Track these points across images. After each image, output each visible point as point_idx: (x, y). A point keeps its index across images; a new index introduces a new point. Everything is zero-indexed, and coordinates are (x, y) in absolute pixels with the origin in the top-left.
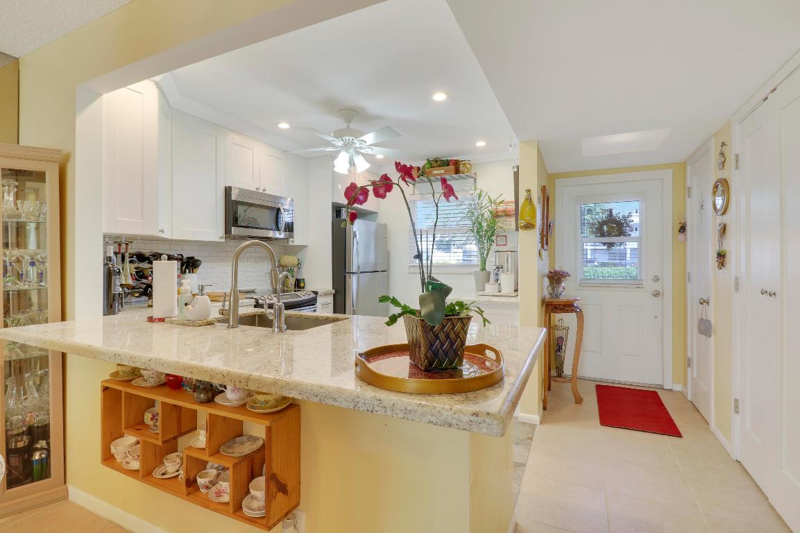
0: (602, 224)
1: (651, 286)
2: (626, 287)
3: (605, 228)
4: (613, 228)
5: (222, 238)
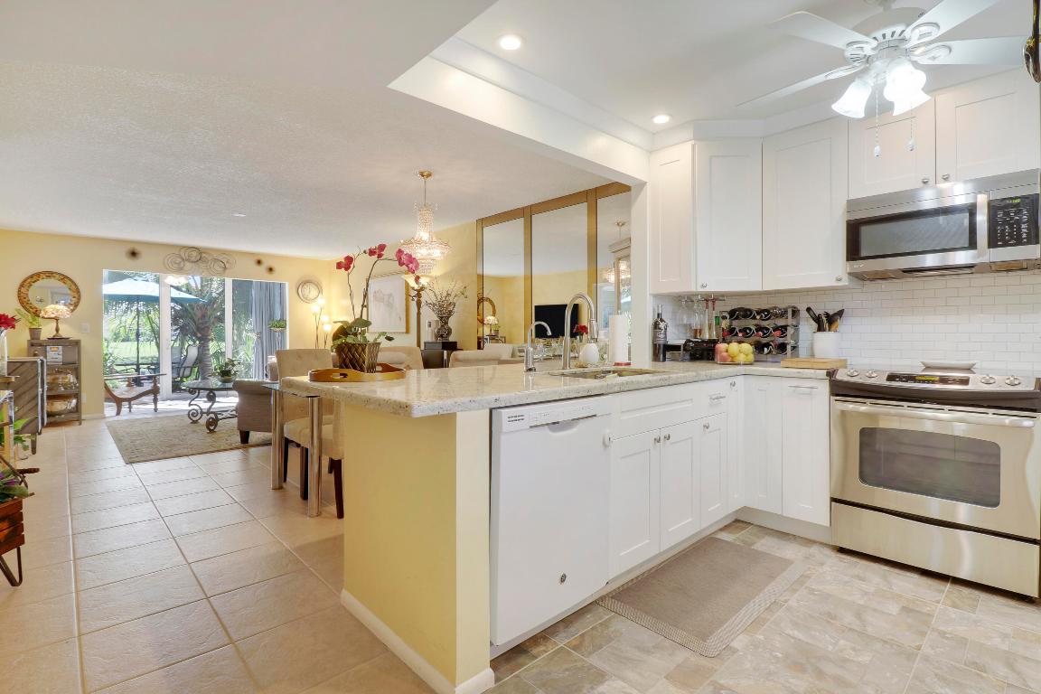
5: (839, 280)
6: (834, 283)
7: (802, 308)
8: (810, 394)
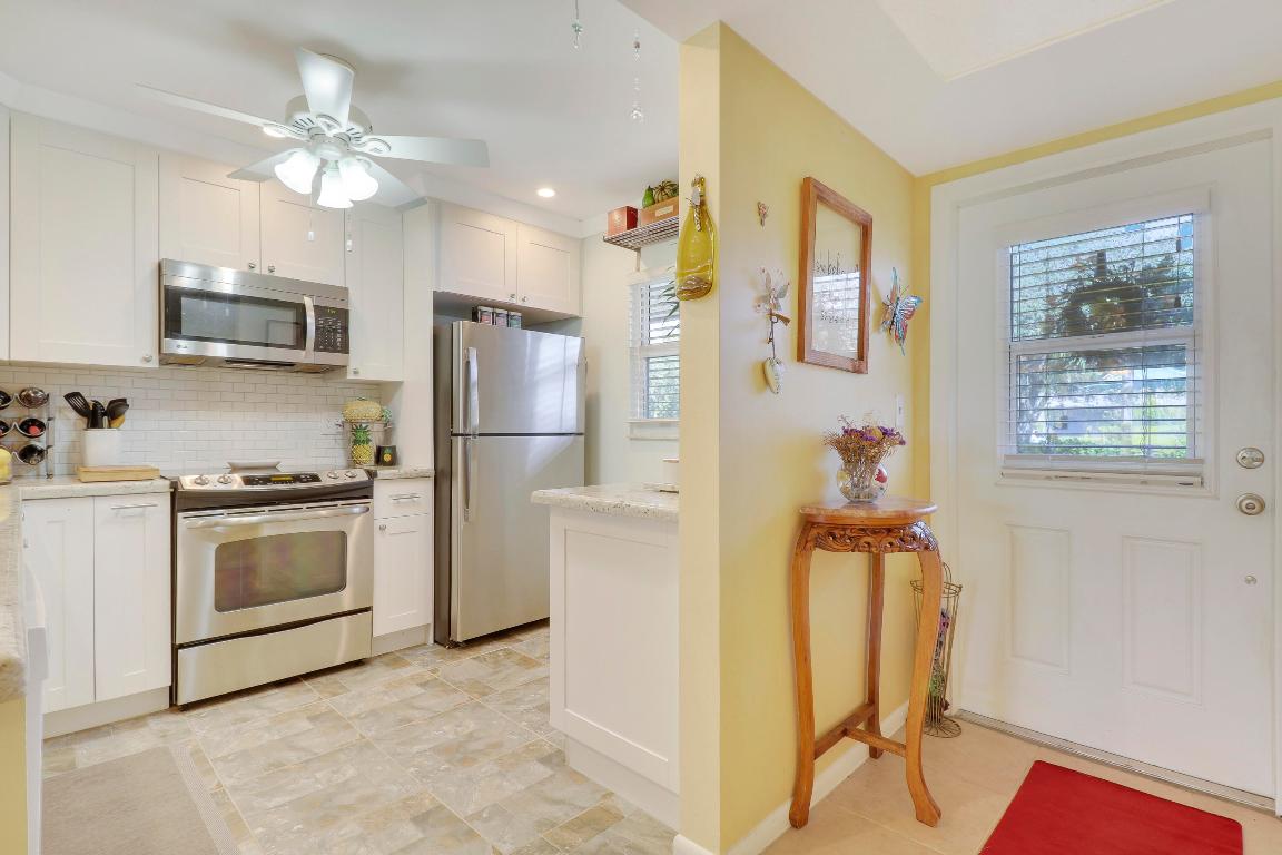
0: (1078, 297)
1: (1235, 482)
2: (1144, 482)
3: (1086, 309)
4: (1109, 308)
5: (148, 360)
6: (138, 364)
7: (57, 391)
8: (142, 515)
